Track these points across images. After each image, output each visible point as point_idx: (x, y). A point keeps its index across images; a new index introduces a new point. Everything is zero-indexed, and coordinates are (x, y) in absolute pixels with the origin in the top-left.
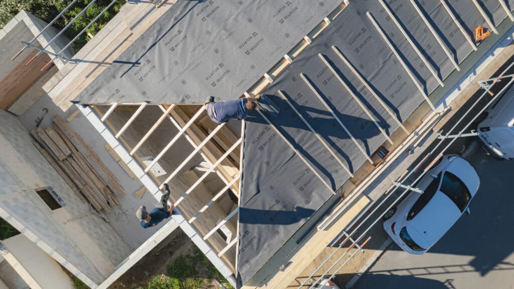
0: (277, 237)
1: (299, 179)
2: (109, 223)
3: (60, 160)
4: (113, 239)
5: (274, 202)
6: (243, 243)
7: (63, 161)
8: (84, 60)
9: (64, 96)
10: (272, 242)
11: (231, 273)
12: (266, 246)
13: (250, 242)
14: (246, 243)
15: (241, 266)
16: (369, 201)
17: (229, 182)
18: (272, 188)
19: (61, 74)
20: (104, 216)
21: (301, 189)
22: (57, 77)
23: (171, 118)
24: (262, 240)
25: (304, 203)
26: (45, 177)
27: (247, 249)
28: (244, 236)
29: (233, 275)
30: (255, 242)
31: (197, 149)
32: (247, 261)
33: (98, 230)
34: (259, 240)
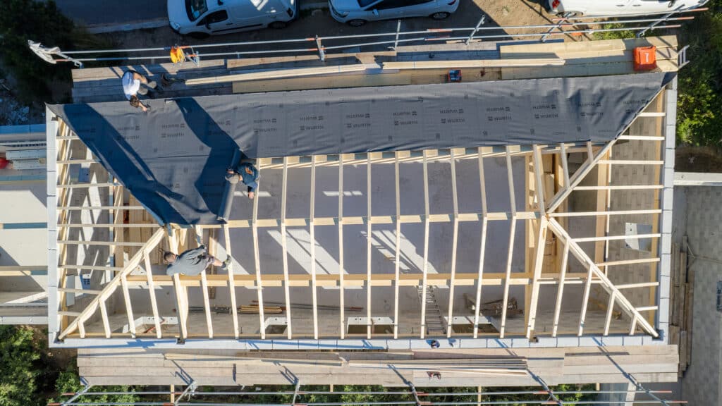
0: (605, 87)
1: (550, 116)
2: (686, 234)
3: (679, 328)
4: (698, 216)
5: (587, 117)
6: (638, 107)
7: (677, 325)
8: (620, 372)
9: (666, 358)
10: (612, 86)
11: (669, 91)
12: (621, 88)
13: (631, 102)
14: (637, 104)
15: (655, 90)
16: (501, 47)
17: (608, 165)
18: (579, 129)
19: (652, 378)
20: (685, 244)
21: (554, 107)
22: (657, 379)
23: (607, 257)
24: (619, 95)
25: (561, 94)
26: (713, 323)
27: (638, 98)
28: (633, 111)
29: (666, 88)
30: (627, 99)
31: (609, 213)
32: (647, 89)
33: (706, 235)
34: (622, 98)
